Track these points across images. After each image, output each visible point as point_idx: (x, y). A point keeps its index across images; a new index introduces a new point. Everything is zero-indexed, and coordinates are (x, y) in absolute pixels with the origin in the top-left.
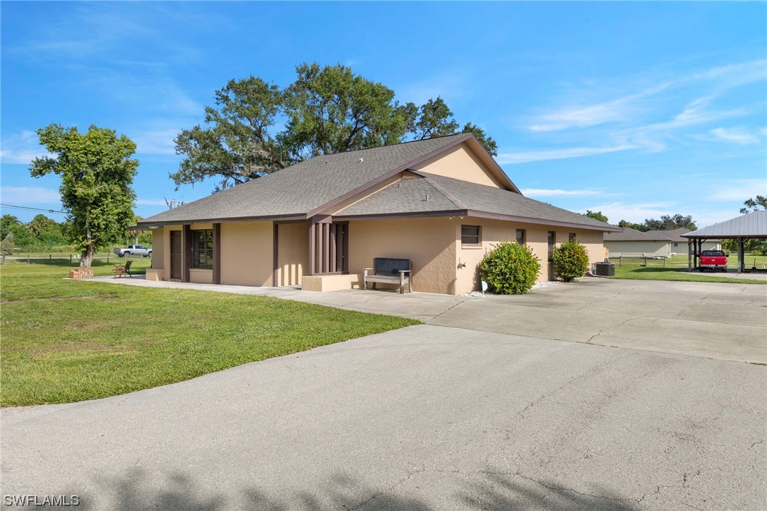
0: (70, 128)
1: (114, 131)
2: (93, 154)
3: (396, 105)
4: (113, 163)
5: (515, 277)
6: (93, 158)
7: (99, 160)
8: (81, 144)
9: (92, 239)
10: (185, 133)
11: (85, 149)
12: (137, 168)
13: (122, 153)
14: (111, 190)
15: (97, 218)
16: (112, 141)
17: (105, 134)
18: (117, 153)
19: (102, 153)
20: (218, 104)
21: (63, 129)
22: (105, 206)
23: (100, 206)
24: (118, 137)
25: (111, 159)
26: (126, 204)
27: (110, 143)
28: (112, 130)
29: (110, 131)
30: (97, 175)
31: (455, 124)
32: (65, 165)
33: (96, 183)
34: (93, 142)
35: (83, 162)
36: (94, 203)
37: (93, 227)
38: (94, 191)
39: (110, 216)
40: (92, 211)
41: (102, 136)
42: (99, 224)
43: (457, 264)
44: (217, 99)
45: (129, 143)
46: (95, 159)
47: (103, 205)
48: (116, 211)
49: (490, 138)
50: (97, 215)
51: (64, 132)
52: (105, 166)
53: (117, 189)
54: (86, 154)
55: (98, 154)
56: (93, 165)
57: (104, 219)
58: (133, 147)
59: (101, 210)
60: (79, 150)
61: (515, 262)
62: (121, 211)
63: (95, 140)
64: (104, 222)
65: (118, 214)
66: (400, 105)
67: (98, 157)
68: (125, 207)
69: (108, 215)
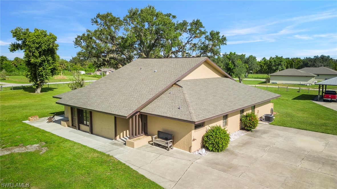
0: (26, 29)
1: (46, 31)
2: (37, 43)
3: (177, 22)
4: (47, 46)
5: (218, 145)
6: (37, 45)
7: (40, 46)
8: (31, 39)
9: (40, 80)
10: (79, 37)
11: (33, 41)
12: (58, 48)
13: (50, 42)
14: (47, 59)
15: (41, 71)
16: (45, 36)
17: (42, 33)
18: (48, 42)
19: (41, 43)
20: (93, 25)
21: (22, 29)
22: (44, 66)
23: (42, 66)
24: (48, 34)
25: (45, 44)
26: (54, 64)
27: (44, 36)
28: (45, 30)
29: (44, 31)
30: (40, 53)
31: (206, 32)
32: (25, 46)
33: (40, 56)
34: (36, 37)
35: (32, 47)
36: (40, 65)
37: (40, 75)
38: (39, 60)
39: (47, 70)
40: (39, 68)
41: (40, 34)
42: (42, 74)
43: (192, 139)
44: (92, 22)
45: (53, 36)
46: (38, 45)
47: (44, 65)
48: (50, 68)
49: (224, 36)
50: (41, 70)
51: (23, 31)
52: (43, 48)
53: (50, 58)
54: (34, 43)
55: (39, 43)
56: (37, 48)
57: (45, 72)
58: (55, 38)
59: (43, 67)
60: (30, 42)
61: (218, 138)
62: (52, 68)
63: (38, 37)
64: (45, 73)
65: (51, 69)
66: (179, 22)
67: (40, 45)
68: (54, 65)
69: (46, 70)
